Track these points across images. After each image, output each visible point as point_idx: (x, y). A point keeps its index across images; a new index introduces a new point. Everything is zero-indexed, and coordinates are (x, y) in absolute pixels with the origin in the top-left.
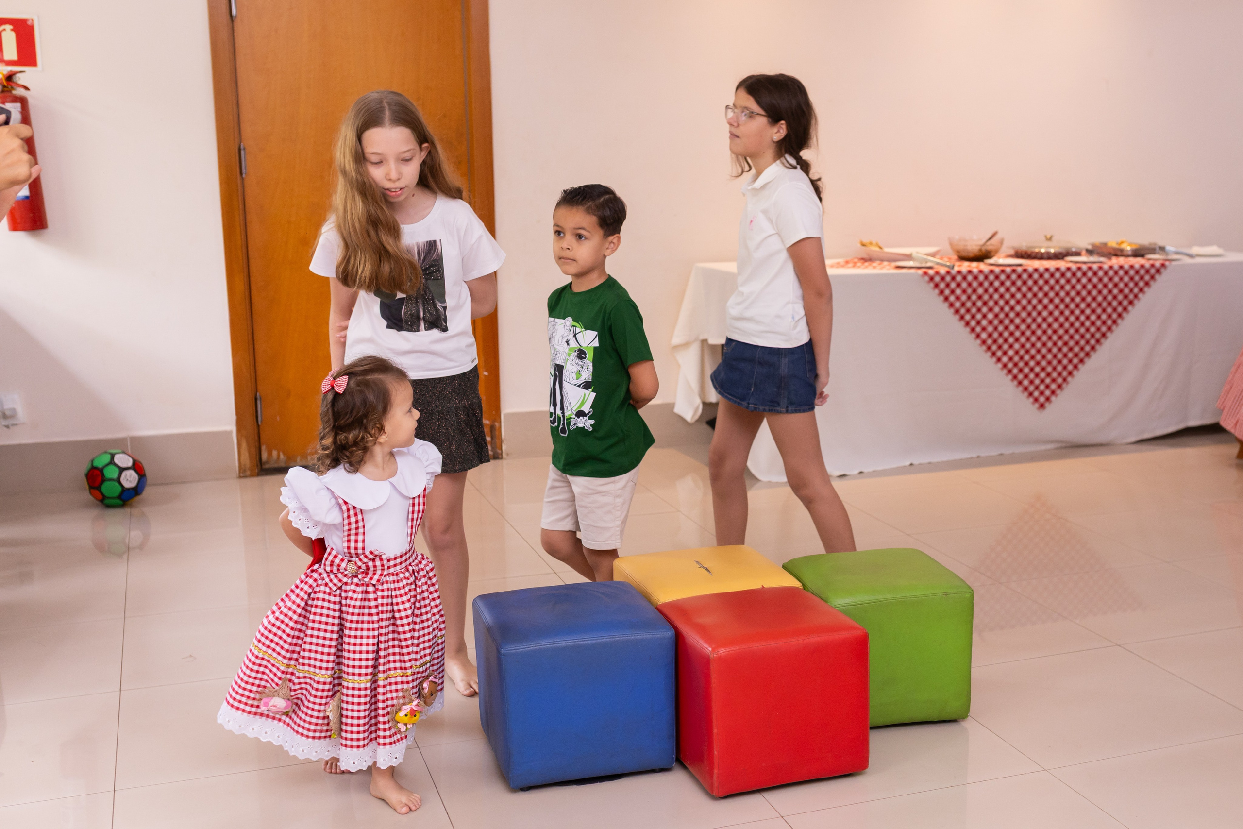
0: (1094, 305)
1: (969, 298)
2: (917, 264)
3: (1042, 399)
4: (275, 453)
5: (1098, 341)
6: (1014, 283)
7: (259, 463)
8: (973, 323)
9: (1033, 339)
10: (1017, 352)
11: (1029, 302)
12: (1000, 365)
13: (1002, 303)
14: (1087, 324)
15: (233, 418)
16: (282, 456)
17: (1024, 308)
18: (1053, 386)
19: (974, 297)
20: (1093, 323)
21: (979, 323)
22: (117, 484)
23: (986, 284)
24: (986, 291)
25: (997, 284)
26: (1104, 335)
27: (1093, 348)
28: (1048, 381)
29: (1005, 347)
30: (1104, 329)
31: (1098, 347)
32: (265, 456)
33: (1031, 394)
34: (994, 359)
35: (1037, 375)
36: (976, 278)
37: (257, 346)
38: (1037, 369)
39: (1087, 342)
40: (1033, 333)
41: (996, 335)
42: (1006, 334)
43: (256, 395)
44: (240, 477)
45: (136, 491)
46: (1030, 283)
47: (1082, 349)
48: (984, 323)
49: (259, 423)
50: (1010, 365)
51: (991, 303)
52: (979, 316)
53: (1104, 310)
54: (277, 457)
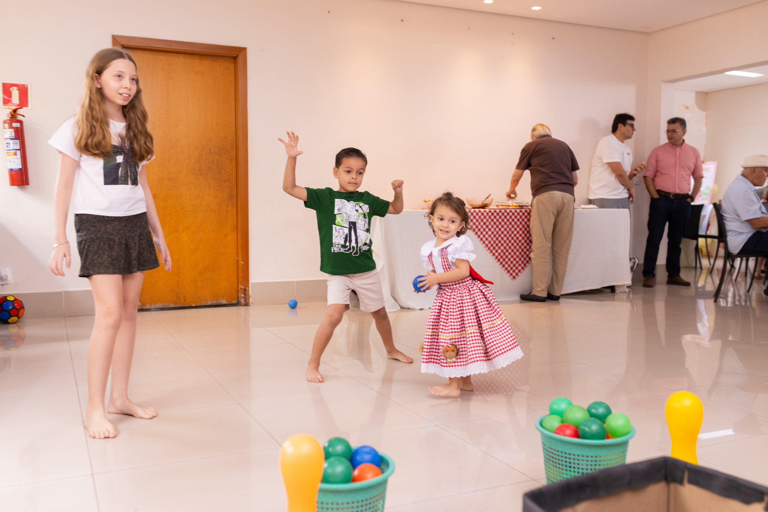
1: (480, 224)
3: (514, 274)
6: (500, 217)
8: (482, 236)
9: (510, 245)
10: (502, 251)
11: (508, 226)
12: (494, 257)
13: (495, 226)
17: (505, 229)
18: (520, 268)
19: (482, 224)
21: (484, 236)
23: (487, 217)
24: (488, 220)
25: (492, 217)
28: (517, 265)
29: (497, 248)
33: (509, 272)
34: (492, 254)
35: (512, 262)
36: (483, 214)
38: (512, 259)
40: (510, 241)
41: (492, 242)
42: (497, 242)
46: (508, 217)
48: (487, 236)
50: (499, 257)
51: (490, 227)
52: (484, 233)
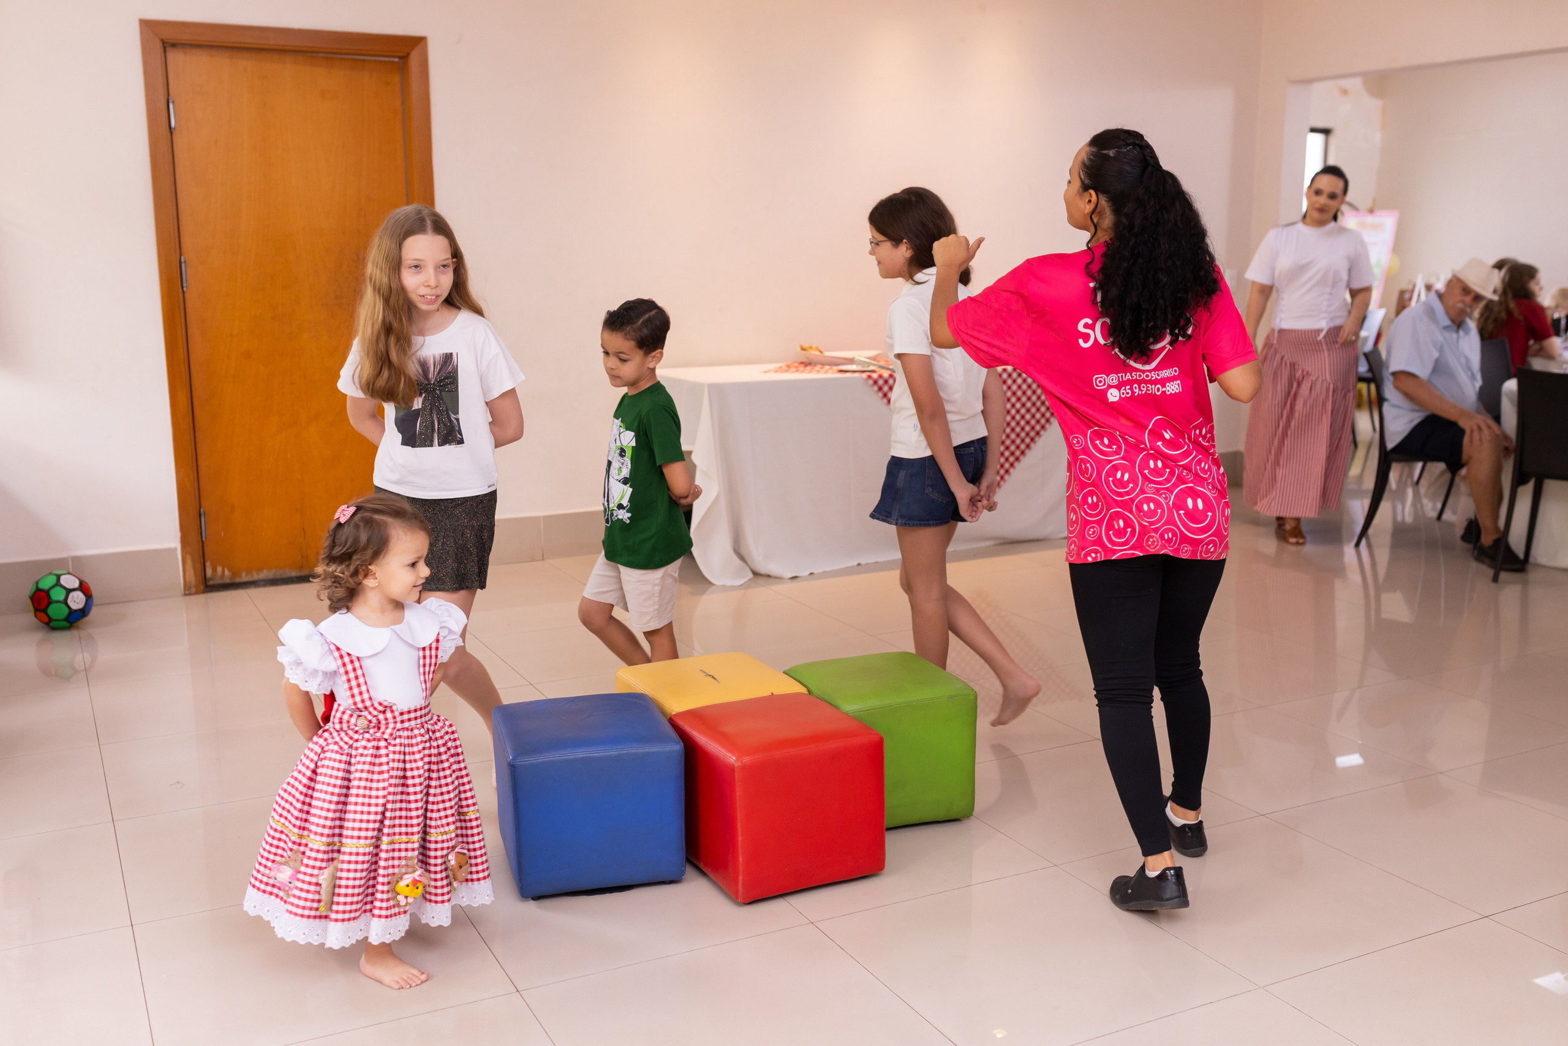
0: (1029, 405)
2: (860, 368)
4: (219, 569)
5: (1032, 440)
7: (204, 581)
14: (1023, 423)
15: (178, 534)
16: (227, 572)
20: (1028, 423)
22: (63, 606)
26: (1038, 433)
27: (1028, 446)
30: (1038, 428)
31: (1032, 445)
32: (209, 572)
37: (200, 461)
39: (1023, 441)
43: (200, 511)
44: (185, 595)
45: (83, 612)
47: (1018, 447)
49: (203, 539)
53: (1038, 410)
54: (222, 573)
